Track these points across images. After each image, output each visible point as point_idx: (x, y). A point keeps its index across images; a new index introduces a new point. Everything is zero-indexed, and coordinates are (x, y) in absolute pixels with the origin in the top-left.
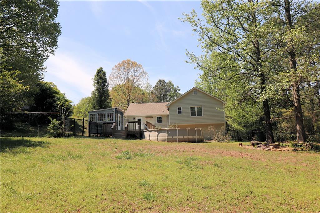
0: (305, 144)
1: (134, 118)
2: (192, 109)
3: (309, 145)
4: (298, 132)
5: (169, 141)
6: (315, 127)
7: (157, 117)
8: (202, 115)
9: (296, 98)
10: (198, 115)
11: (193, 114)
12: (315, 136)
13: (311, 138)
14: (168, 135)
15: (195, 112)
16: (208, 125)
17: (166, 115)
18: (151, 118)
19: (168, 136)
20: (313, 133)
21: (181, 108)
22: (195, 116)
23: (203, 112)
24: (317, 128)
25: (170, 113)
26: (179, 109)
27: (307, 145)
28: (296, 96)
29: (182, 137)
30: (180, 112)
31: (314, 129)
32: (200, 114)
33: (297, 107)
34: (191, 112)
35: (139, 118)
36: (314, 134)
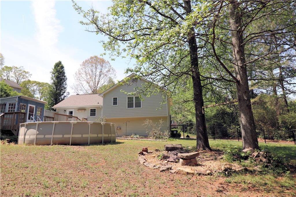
0: (256, 154)
1: (65, 111)
2: (130, 99)
3: (263, 156)
4: (243, 127)
5: (39, 142)
6: (280, 121)
7: (91, 109)
8: (140, 107)
9: (239, 65)
10: (135, 107)
11: (130, 105)
12: (279, 132)
13: (275, 134)
14: (38, 132)
15: (133, 103)
16: (144, 119)
17: (100, 107)
18: (84, 111)
19: (37, 135)
20: (278, 128)
21: (116, 98)
22: (133, 107)
23: (142, 103)
24: (282, 122)
25: (104, 105)
26: (115, 100)
27: (258, 156)
28: (239, 62)
29: (61, 136)
30: (115, 103)
31: (278, 124)
32: (138, 105)
33: (241, 82)
34: (128, 103)
35: (71, 110)
36: (279, 130)
